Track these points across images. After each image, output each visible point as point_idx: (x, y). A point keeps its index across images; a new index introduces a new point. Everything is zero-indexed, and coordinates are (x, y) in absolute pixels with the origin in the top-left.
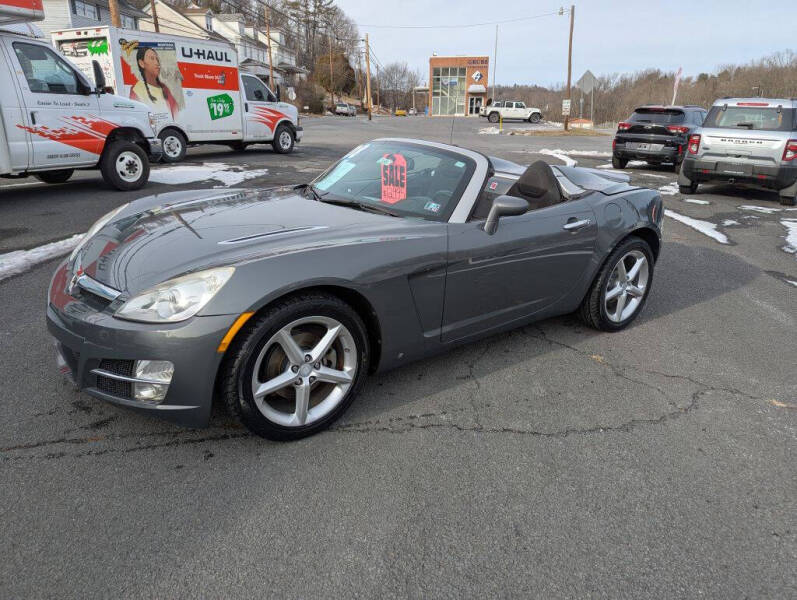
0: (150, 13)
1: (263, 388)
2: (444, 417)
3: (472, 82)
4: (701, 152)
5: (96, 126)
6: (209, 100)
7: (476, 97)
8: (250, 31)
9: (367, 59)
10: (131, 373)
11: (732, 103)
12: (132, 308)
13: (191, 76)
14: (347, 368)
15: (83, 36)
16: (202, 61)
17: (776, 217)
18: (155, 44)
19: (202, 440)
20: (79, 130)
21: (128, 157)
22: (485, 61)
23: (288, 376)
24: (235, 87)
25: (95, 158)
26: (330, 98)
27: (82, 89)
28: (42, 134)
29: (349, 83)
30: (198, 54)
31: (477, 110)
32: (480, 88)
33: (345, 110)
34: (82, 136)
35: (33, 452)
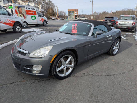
0: (18, 2)
1: (58, 70)
2: (90, 73)
3: (75, 14)
4: (119, 24)
5: (12, 21)
6: (31, 17)
7: (76, 16)
8: (36, 5)
9: (57, 10)
10: (32, 68)
11: (123, 16)
12: (31, 55)
13: (28, 12)
14: (72, 65)
15: (8, 5)
16: (30, 10)
17: (132, 35)
18: (21, 7)
19: (45, 80)
20: (9, 22)
21: (18, 27)
22: (77, 10)
23: (62, 67)
24: (36, 14)
25: (12, 27)
26: (50, 17)
27: (9, 14)
28: (2, 23)
29: (54, 14)
30: (29, 8)
31: (76, 18)
32: (77, 15)
33: (53, 19)
34: (9, 23)
35: (12, 85)
